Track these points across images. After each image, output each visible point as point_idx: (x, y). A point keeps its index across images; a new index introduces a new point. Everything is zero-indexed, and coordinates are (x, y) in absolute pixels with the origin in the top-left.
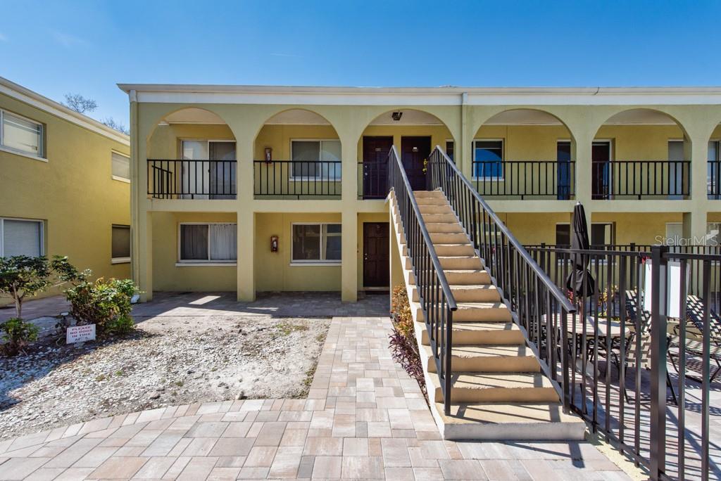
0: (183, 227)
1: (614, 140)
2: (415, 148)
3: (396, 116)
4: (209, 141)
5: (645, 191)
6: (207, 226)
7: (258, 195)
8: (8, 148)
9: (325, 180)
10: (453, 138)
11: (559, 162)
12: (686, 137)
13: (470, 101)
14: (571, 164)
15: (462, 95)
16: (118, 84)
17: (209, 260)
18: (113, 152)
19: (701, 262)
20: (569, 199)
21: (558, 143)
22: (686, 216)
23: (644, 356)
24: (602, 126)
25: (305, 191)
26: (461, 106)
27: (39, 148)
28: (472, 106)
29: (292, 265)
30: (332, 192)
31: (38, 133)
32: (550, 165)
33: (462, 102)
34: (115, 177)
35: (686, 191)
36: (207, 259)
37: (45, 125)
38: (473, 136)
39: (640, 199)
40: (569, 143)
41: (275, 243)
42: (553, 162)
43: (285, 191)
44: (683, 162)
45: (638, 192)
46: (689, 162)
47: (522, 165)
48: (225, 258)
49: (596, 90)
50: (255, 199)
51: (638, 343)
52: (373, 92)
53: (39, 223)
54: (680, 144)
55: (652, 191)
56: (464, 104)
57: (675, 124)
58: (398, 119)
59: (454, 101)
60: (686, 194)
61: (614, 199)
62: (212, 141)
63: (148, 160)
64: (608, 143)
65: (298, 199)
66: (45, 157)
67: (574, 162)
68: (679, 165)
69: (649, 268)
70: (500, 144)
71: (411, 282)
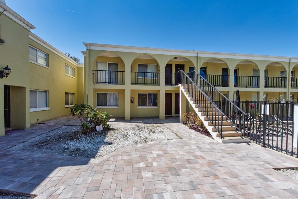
0: (98, 94)
1: (238, 68)
2: (179, 68)
3: (175, 58)
4: (108, 63)
5: (248, 85)
6: (107, 94)
7: (132, 83)
8: (39, 63)
10: (194, 65)
11: (223, 75)
12: (258, 69)
13: (200, 55)
14: (228, 76)
15: (198, 53)
16: (83, 43)
17: (108, 106)
18: (65, 65)
19: (277, 104)
20: (227, 87)
21: (223, 69)
22: (258, 92)
23: (255, 128)
24: (238, 64)
25: (148, 83)
26: (197, 57)
27: (46, 63)
28: (201, 57)
29: (138, 108)
30: (157, 83)
31: (45, 60)
32: (220, 76)
33: (198, 55)
34: (66, 74)
35: (258, 85)
36: (107, 105)
37: (48, 54)
38: (201, 65)
39: (246, 87)
40: (227, 69)
41: (132, 100)
42: (221, 75)
43: (141, 83)
44: (258, 77)
45: (246, 85)
46: (259, 77)
47: (214, 76)
48: (113, 105)
49: (235, 54)
50: (131, 85)
51: (253, 125)
52: (170, 51)
53: (46, 92)
54: (256, 71)
55: (250, 85)
56: (198, 56)
57: (255, 64)
58: (176, 59)
59: (195, 55)
60: (258, 86)
61: (238, 87)
62: (109, 63)
63: (93, 70)
64: (236, 69)
65: (146, 85)
66: (48, 67)
67: (229, 76)
68: (257, 77)
69: (263, 106)
70: (205, 68)
71: (199, 111)
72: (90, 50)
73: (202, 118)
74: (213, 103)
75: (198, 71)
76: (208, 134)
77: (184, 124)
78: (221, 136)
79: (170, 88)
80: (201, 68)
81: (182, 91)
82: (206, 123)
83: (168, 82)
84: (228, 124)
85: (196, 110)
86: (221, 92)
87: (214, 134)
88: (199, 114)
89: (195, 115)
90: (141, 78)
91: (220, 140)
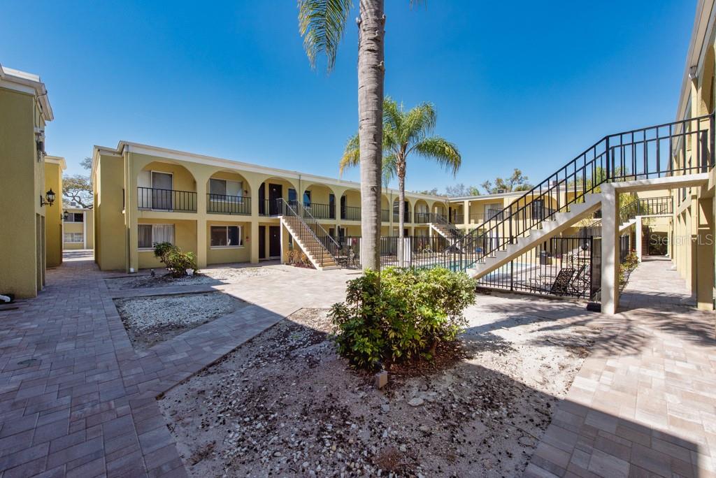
1: (346, 196)
2: (274, 190)
4: (152, 171)
6: (152, 226)
7: (209, 211)
9: (237, 203)
11: (330, 205)
13: (302, 178)
15: (300, 175)
20: (334, 219)
21: (330, 195)
26: (300, 180)
28: (304, 180)
29: (211, 249)
32: (328, 206)
33: (300, 178)
36: (151, 247)
38: (305, 189)
43: (223, 211)
47: (320, 205)
50: (208, 213)
59: (297, 177)
61: (345, 220)
62: (154, 171)
63: (138, 187)
64: (344, 197)
70: (309, 192)
71: (301, 243)
72: (132, 153)
73: (307, 253)
74: (317, 239)
75: (301, 199)
76: (314, 268)
77: (287, 264)
78: (322, 265)
79: (267, 220)
80: (306, 192)
81: (283, 225)
82: (310, 258)
83: (262, 211)
84: (328, 257)
85: (301, 246)
86: (322, 225)
87: (317, 265)
88: (304, 249)
89: (300, 251)
90: (216, 201)
91: (321, 268)
